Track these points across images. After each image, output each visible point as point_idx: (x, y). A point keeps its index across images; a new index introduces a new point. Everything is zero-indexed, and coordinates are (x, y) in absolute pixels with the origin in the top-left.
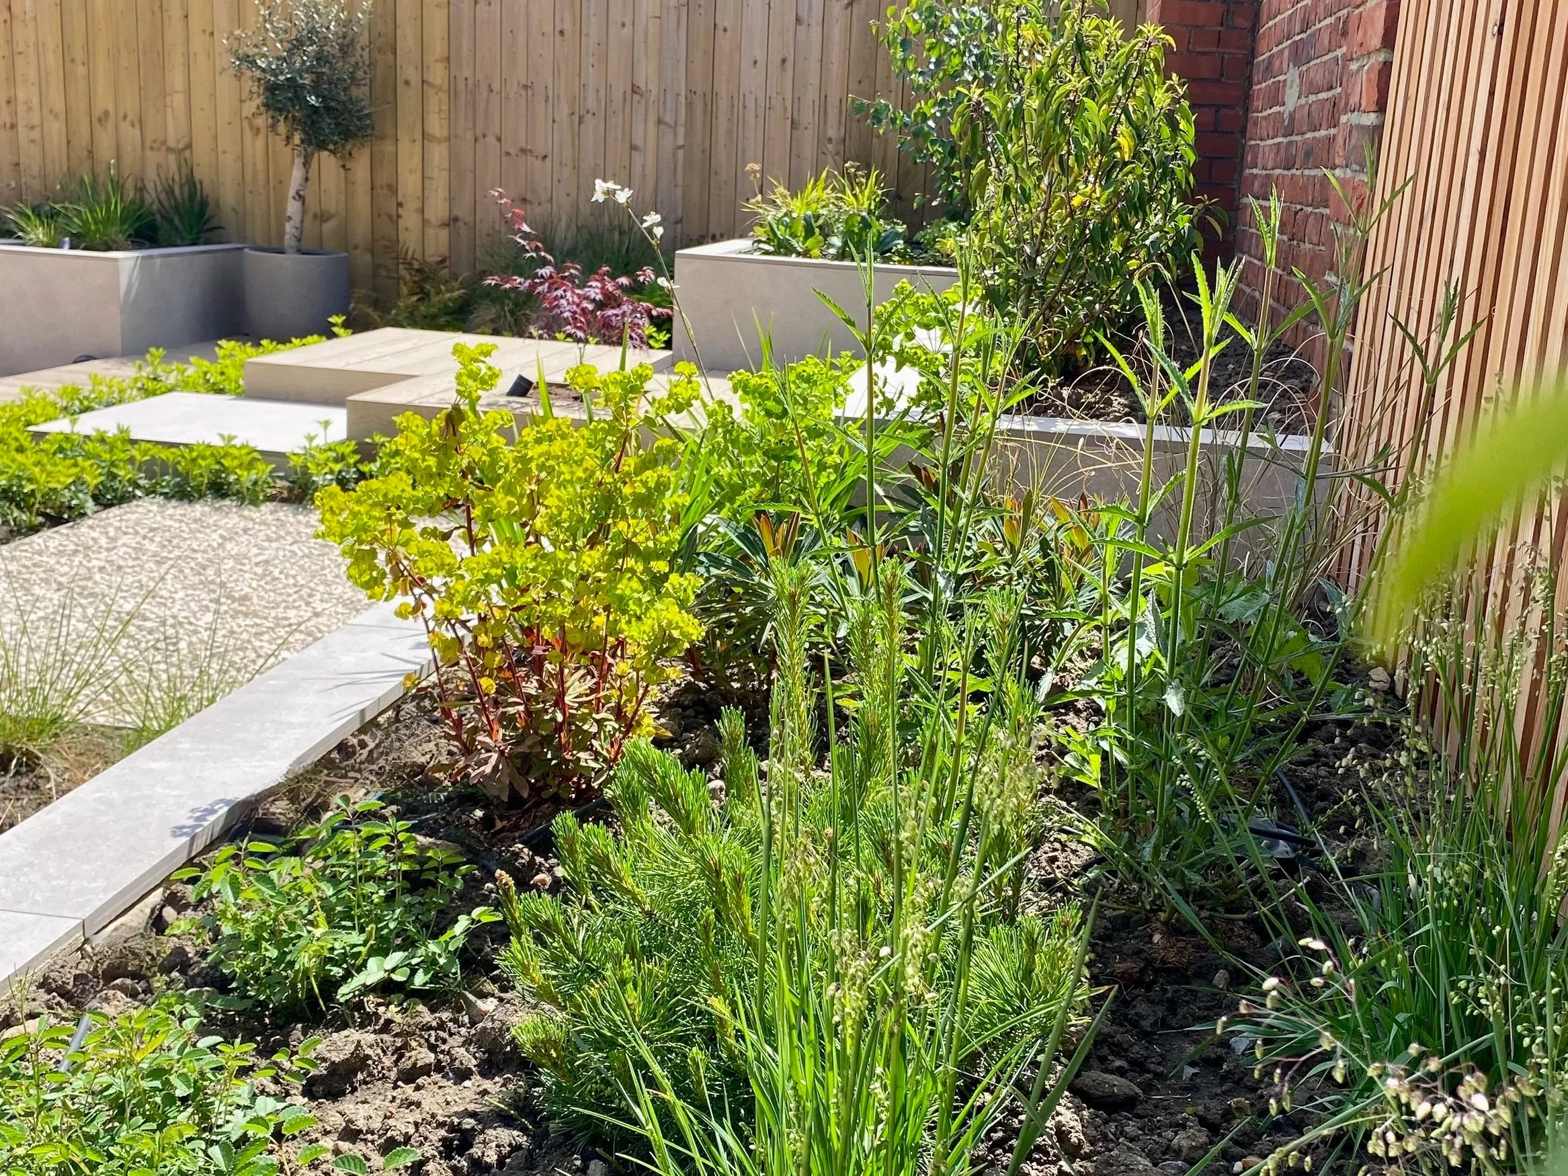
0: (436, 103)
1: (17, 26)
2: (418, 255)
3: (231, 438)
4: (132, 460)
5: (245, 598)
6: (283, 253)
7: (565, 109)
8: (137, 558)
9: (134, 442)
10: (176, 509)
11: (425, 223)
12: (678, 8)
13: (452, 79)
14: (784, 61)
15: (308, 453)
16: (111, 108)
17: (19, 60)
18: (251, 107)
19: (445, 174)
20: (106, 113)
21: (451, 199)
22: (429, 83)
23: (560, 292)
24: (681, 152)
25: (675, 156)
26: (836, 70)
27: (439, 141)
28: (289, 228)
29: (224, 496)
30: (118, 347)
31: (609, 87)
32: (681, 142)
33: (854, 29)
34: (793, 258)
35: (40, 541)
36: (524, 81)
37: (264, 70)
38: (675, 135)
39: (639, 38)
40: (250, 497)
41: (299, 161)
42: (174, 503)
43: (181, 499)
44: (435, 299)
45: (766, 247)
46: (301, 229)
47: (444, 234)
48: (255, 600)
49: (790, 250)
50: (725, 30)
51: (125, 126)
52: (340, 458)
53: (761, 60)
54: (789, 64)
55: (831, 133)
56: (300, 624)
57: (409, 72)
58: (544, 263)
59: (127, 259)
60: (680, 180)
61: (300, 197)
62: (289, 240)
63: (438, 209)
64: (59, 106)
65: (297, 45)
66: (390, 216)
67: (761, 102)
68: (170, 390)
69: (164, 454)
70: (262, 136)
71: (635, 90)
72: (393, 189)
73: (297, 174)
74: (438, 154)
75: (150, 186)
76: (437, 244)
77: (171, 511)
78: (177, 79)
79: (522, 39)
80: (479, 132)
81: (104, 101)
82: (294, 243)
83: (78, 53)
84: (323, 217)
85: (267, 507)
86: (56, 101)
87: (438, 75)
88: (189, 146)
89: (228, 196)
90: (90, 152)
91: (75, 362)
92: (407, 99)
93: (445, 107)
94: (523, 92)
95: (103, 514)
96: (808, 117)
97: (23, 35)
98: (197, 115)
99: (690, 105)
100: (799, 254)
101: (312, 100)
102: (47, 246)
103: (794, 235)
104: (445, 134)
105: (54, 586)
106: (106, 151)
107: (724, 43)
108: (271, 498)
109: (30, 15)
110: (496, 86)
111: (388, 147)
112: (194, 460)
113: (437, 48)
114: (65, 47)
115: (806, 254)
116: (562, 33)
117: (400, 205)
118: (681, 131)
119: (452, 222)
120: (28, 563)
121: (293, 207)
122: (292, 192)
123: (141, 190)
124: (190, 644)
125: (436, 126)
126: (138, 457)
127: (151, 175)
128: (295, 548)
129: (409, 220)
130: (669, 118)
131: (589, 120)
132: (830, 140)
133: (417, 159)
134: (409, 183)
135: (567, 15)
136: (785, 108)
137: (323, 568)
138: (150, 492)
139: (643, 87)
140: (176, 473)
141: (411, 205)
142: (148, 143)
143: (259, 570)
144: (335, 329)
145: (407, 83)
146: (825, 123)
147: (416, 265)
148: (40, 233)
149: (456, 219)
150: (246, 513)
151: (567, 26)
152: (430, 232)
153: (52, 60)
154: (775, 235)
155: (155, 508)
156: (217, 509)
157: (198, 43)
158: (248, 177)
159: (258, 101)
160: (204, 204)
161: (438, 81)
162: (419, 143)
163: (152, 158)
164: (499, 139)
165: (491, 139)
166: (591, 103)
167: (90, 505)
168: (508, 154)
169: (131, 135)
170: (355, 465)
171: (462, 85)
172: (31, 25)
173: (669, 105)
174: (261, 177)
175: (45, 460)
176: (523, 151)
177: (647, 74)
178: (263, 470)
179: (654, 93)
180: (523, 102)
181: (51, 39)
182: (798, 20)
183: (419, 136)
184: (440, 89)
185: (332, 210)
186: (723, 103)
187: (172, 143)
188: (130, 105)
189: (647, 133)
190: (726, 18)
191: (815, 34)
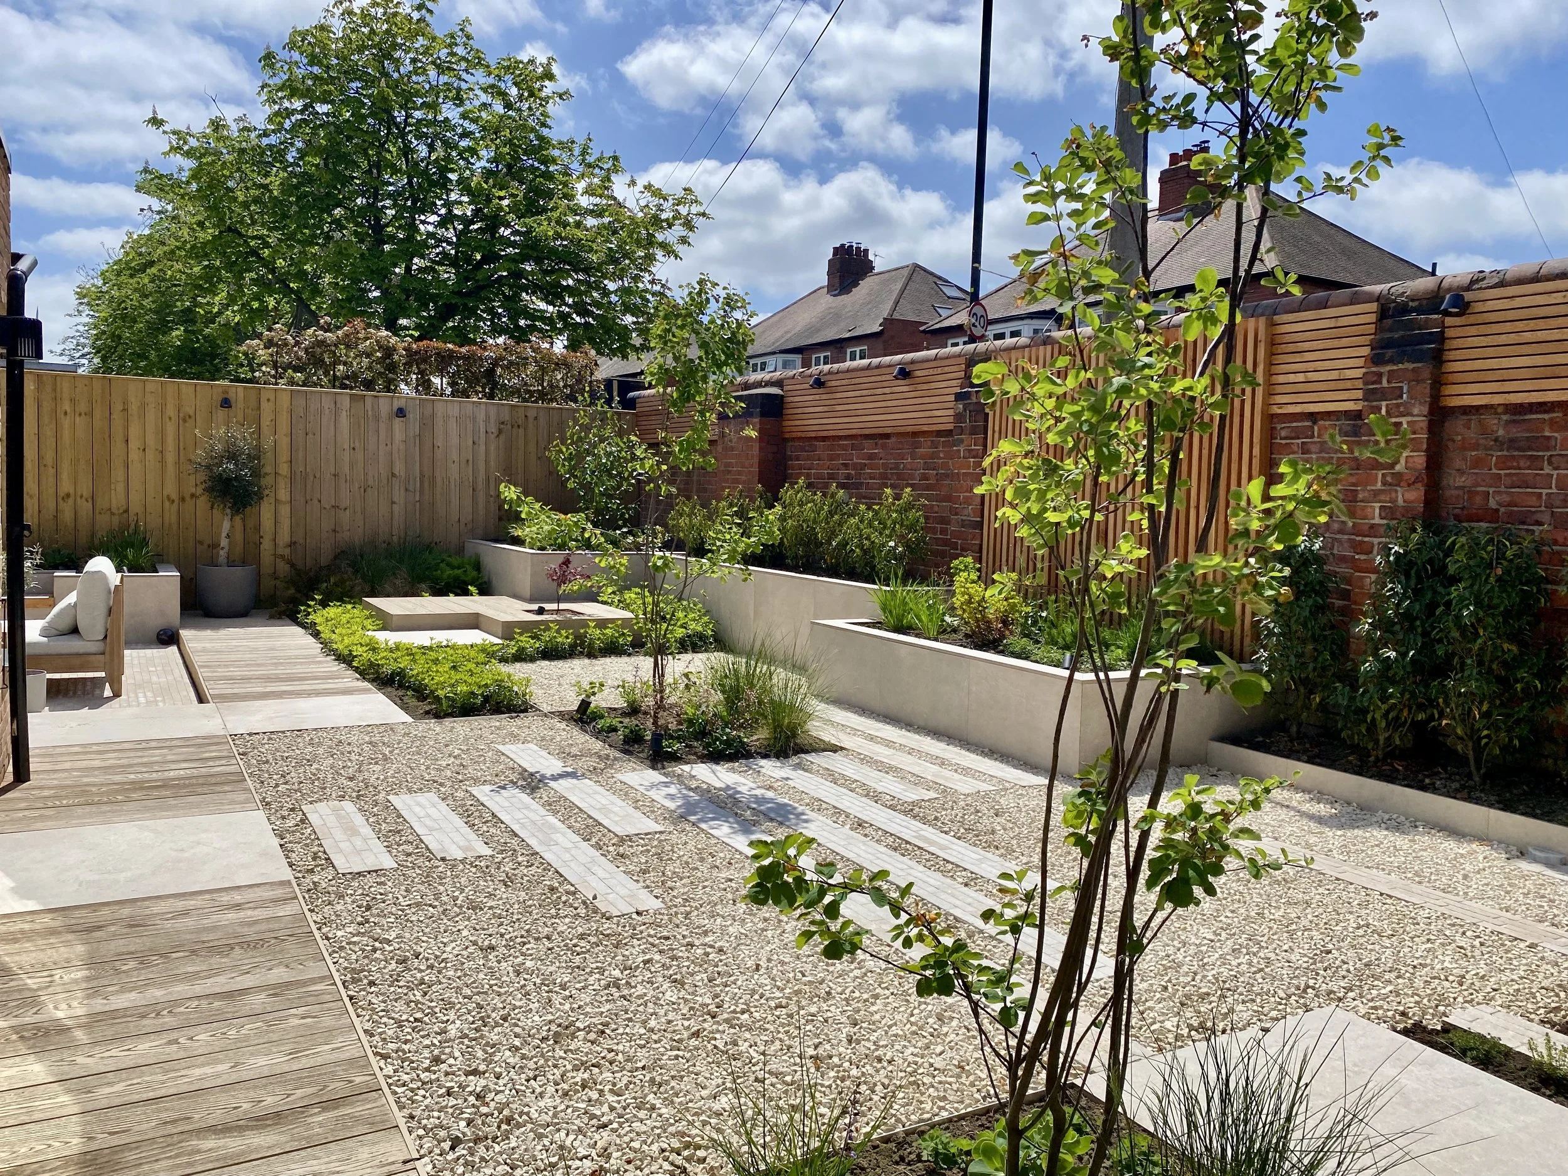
0: (283, 484)
6: (221, 566)
7: (357, 485)
11: (276, 546)
12: (415, 438)
13: (293, 472)
14: (467, 461)
16: (71, 491)
19: (288, 520)
20: (68, 495)
21: (291, 533)
22: (279, 474)
24: (417, 504)
25: (414, 506)
27: (285, 503)
28: (223, 552)
31: (379, 474)
32: (417, 499)
33: (501, 446)
36: (333, 472)
38: (414, 496)
39: (395, 450)
47: (288, 551)
50: (439, 447)
51: (81, 502)
53: (457, 461)
54: (470, 463)
55: (492, 493)
57: (268, 469)
63: (284, 537)
64: (34, 491)
66: (255, 543)
67: (457, 480)
71: (393, 475)
72: (258, 529)
74: (285, 510)
78: (119, 474)
79: (332, 452)
80: (308, 498)
81: (66, 486)
83: (49, 460)
86: (32, 487)
87: (284, 469)
88: (127, 511)
90: (56, 517)
93: (288, 486)
94: (333, 478)
96: (481, 485)
98: (132, 493)
99: (421, 481)
104: (288, 499)
106: (67, 515)
107: (439, 454)
110: (318, 475)
113: (284, 457)
114: (40, 458)
116: (354, 448)
117: (262, 537)
118: (417, 495)
119: (292, 544)
122: (224, 535)
123: (93, 536)
125: (283, 494)
129: (266, 544)
130: (411, 488)
131: (369, 489)
132: (492, 497)
133: (272, 514)
134: (267, 526)
135: (357, 440)
136: (469, 482)
139: (397, 474)
141: (270, 537)
142: (98, 511)
149: (294, 543)
151: (357, 446)
152: (278, 550)
157: (134, 455)
158: (166, 528)
161: (284, 473)
162: (272, 507)
163: (101, 519)
164: (319, 501)
165: (316, 502)
166: (370, 482)
168: (324, 508)
169: (85, 507)
171: (298, 475)
173: (411, 482)
174: (175, 527)
176: (333, 506)
177: (399, 468)
179: (403, 476)
180: (333, 482)
182: (474, 444)
183: (273, 501)
184: (286, 477)
186: (439, 480)
187: (114, 510)
188: (85, 489)
189: (399, 495)
190: (439, 442)
191: (482, 448)
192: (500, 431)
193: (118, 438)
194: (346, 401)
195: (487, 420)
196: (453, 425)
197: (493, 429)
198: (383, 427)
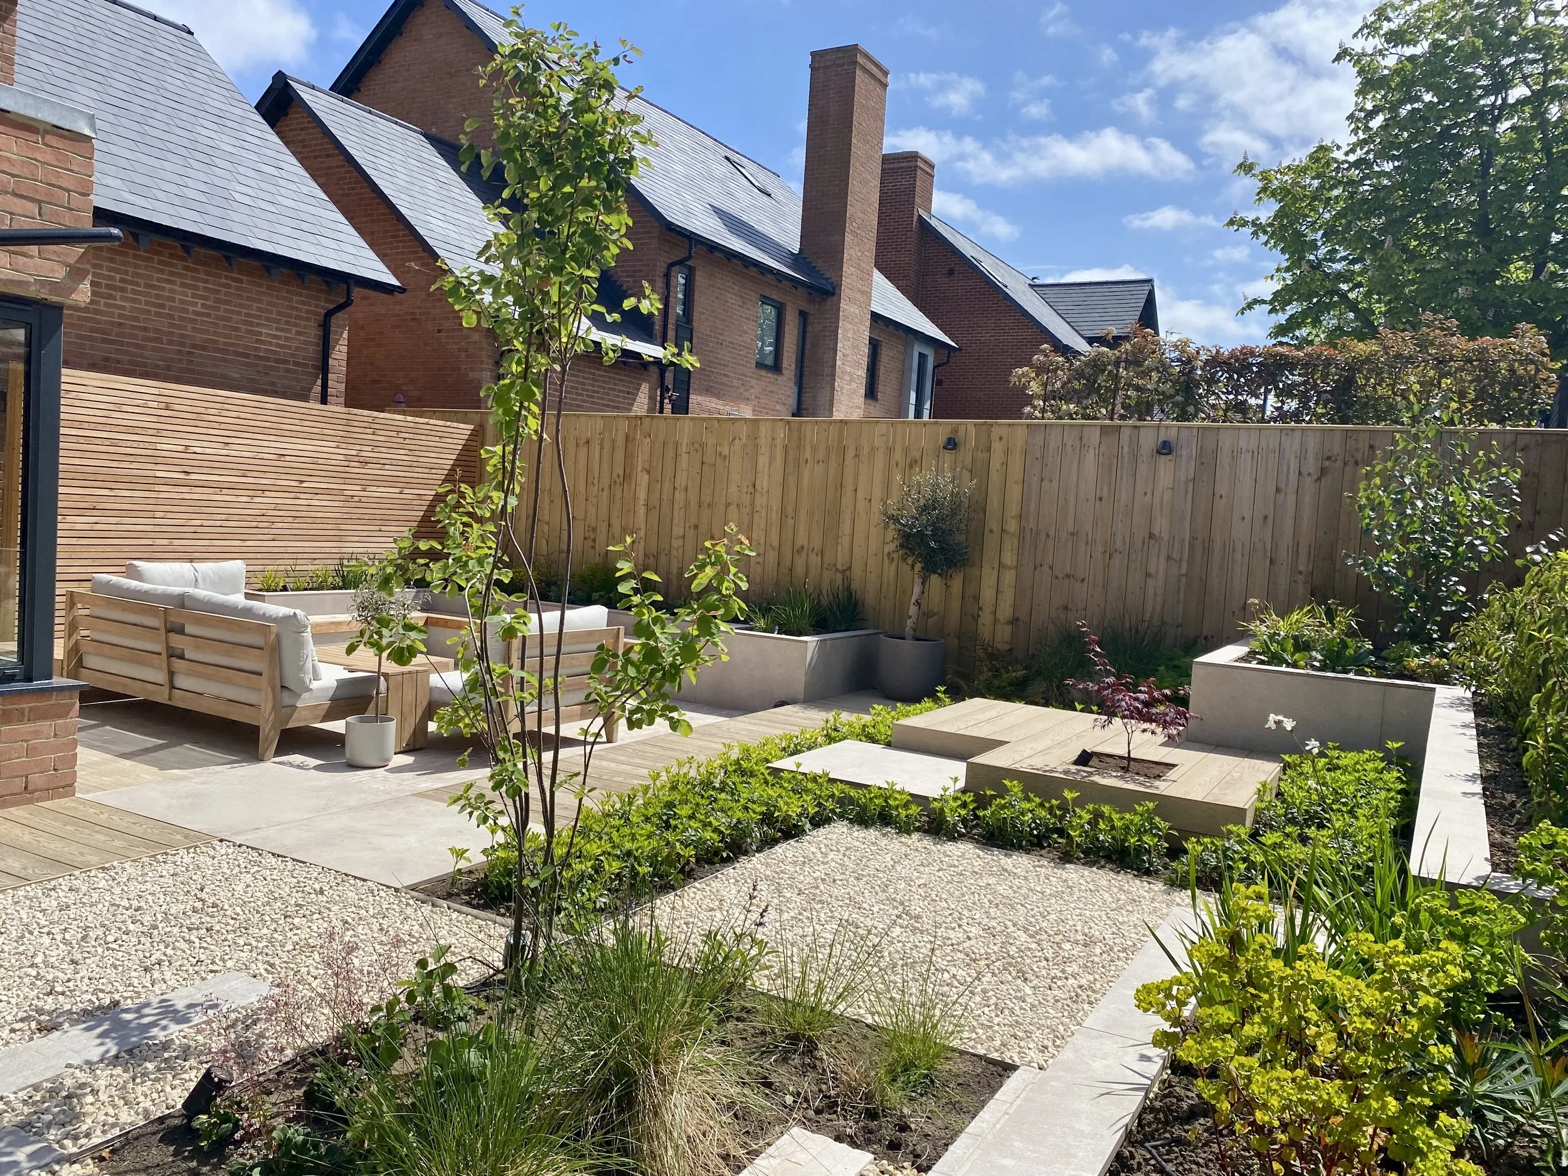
0: (1010, 544)
1: (758, 495)
2: (991, 643)
3: (893, 784)
4: (833, 796)
5: (918, 917)
6: (903, 638)
7: (1100, 549)
8: (843, 874)
9: (833, 781)
10: (859, 833)
11: (996, 621)
12: (1186, 483)
13: (1022, 531)
14: (1266, 518)
15: (942, 799)
16: (805, 544)
17: (756, 515)
18: (891, 547)
19: (1012, 590)
20: (802, 547)
21: (1015, 607)
22: (1007, 533)
23: (1121, 697)
24: (1184, 579)
25: (1179, 581)
26: (1306, 524)
27: (1010, 568)
28: (909, 622)
29: (887, 824)
30: (801, 696)
31: (1132, 535)
32: (1184, 571)
33: (1322, 496)
34: (1284, 668)
35: (780, 851)
36: (1071, 530)
37: (903, 525)
38: (1180, 567)
39: (1157, 501)
40: (905, 828)
41: (918, 581)
42: (856, 827)
43: (860, 824)
44: (1005, 676)
45: (1262, 657)
46: (916, 623)
47: (1008, 629)
48: (925, 919)
49: (1281, 661)
50: (1221, 497)
51: (813, 556)
52: (964, 805)
53: (1248, 517)
54: (1270, 520)
55: (1301, 568)
56: (958, 944)
57: (993, 524)
58: (1108, 674)
59: (811, 640)
60: (1182, 596)
61: (918, 603)
62: (908, 631)
63: (1005, 611)
64: (776, 543)
65: (925, 509)
66: (972, 615)
67: (1247, 545)
68: (845, 738)
69: (853, 793)
70: (895, 563)
71: (1151, 536)
72: (976, 598)
73: (917, 589)
74: (1009, 577)
75: (825, 592)
76: (1002, 637)
77: (856, 834)
78: (846, 527)
79: (1072, 504)
80: (1038, 562)
81: (801, 540)
82: (911, 632)
83: (790, 511)
84: (929, 614)
85: (915, 836)
86: (774, 539)
87: (1012, 526)
88: (850, 568)
89: (870, 598)
90: (791, 570)
91: (776, 706)
92: (991, 542)
93: (1015, 546)
94: (1071, 538)
95: (815, 833)
96: (1284, 555)
97: (760, 501)
98: (856, 549)
99: (1192, 547)
100: (1288, 664)
101: (932, 544)
102: (765, 631)
103: (1284, 650)
104: (1015, 563)
105: (796, 891)
106: (800, 569)
107: (1220, 505)
108: (918, 829)
109: (765, 489)
110: (1052, 534)
111: (975, 572)
112: (871, 799)
113: (1013, 509)
114: (783, 508)
115: (1295, 665)
116: (1101, 499)
117: (980, 609)
118: (1184, 565)
119: (1014, 621)
120: (778, 870)
121: (913, 610)
122: (913, 600)
123: (820, 594)
124: (890, 953)
125: (1009, 558)
126: (837, 794)
127: (825, 586)
128: (940, 874)
129: (986, 618)
130: (1176, 555)
131: (1116, 555)
132: (1300, 573)
133: (994, 580)
134: (987, 594)
135: (1105, 488)
136: (1265, 550)
137: (963, 895)
138: (841, 816)
139: (1158, 535)
140: (859, 805)
141: (988, 609)
142: (825, 566)
143: (921, 891)
144: (939, 694)
145: (991, 531)
146: (1297, 561)
147: (990, 650)
148: (762, 623)
149: (1017, 619)
150: (903, 840)
151: (1105, 494)
152: (999, 626)
153: (775, 517)
154: (1269, 649)
155: (845, 830)
156: (884, 835)
157: (861, 506)
158: (884, 590)
159: (896, 543)
160: (856, 603)
161: (1012, 530)
162: (995, 572)
163: (827, 575)
164: (1051, 568)
165: (1046, 568)
166: (1119, 544)
167: (808, 826)
168: (1057, 577)
169: (815, 560)
170: (973, 810)
171: (1028, 534)
172: (766, 495)
173: (1176, 547)
174: (892, 587)
175: (784, 794)
176: (1068, 576)
177: (1161, 526)
178: (914, 810)
179: (1166, 538)
180: (1070, 545)
181: (776, 504)
182: (1278, 490)
183: (996, 565)
184: (1013, 535)
185: (936, 610)
186: (1217, 547)
187: (839, 566)
188: (817, 543)
189: (1158, 565)
190: (1222, 489)
191: (1291, 500)
192: (1323, 471)
193: (849, 488)
194: (1094, 436)
195: (1302, 457)
196: (1245, 462)
197: (1311, 466)
198: (1143, 469)
